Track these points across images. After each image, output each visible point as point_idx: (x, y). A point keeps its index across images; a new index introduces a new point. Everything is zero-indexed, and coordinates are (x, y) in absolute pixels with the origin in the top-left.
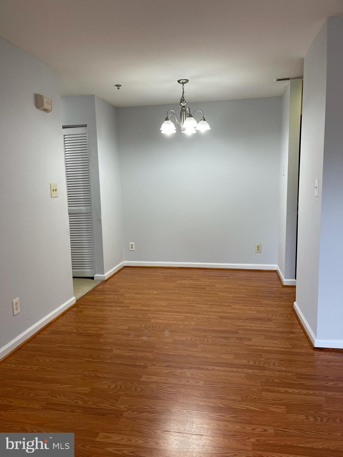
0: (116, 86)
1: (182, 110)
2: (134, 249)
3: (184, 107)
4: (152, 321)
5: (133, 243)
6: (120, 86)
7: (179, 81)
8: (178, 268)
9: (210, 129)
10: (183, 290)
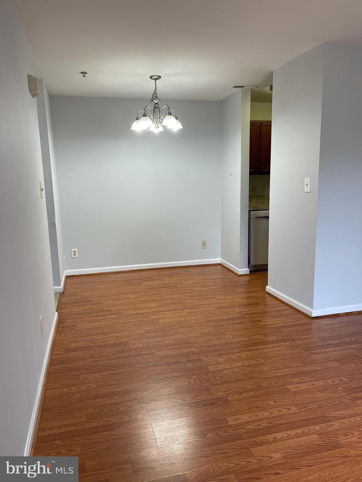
0: (82, 73)
1: (155, 107)
2: (77, 256)
3: (157, 104)
4: (161, 321)
5: (76, 250)
6: (87, 73)
7: (151, 77)
8: (128, 271)
9: (182, 128)
10: (157, 291)
